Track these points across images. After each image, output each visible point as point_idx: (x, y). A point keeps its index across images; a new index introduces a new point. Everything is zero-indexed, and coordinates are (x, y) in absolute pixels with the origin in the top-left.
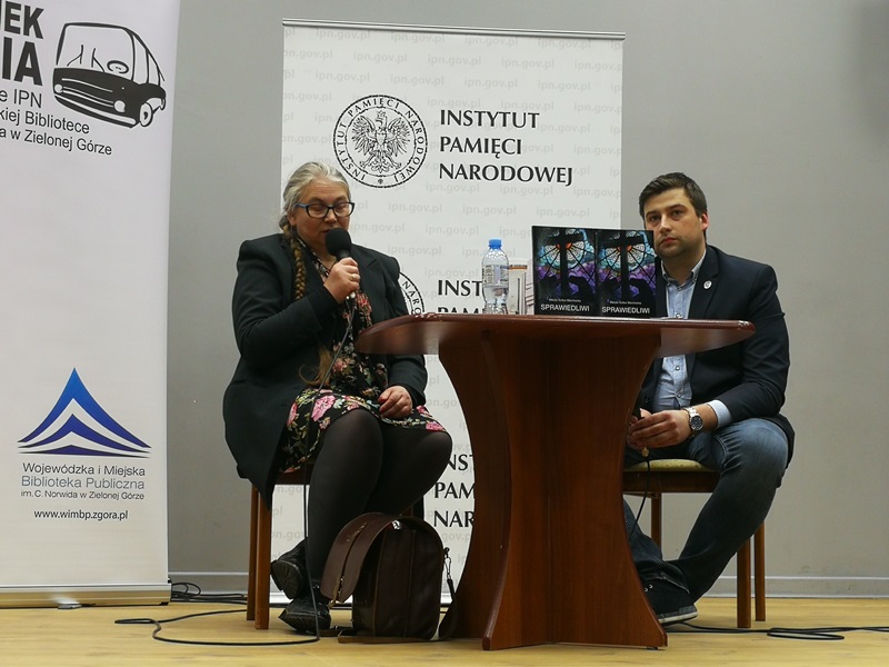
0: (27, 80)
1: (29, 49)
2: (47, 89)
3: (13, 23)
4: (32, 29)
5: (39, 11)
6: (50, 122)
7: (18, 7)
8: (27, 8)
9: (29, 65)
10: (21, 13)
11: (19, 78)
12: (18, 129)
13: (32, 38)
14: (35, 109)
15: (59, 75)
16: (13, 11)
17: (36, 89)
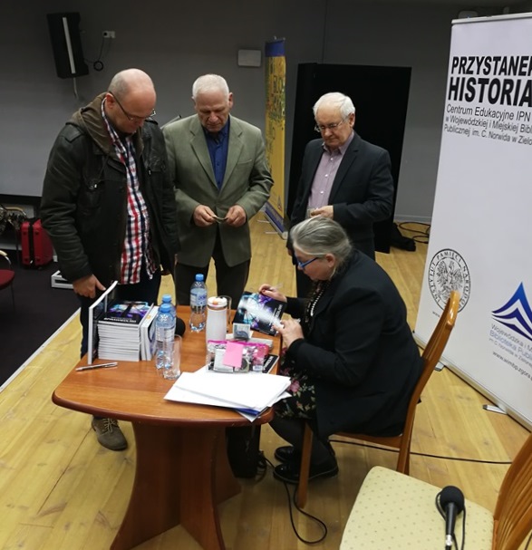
0: (526, 105)
1: (529, 84)
9: (527, 95)
10: (528, 62)
11: (521, 104)
12: (515, 136)
14: (526, 123)
16: (525, 62)
17: (528, 110)
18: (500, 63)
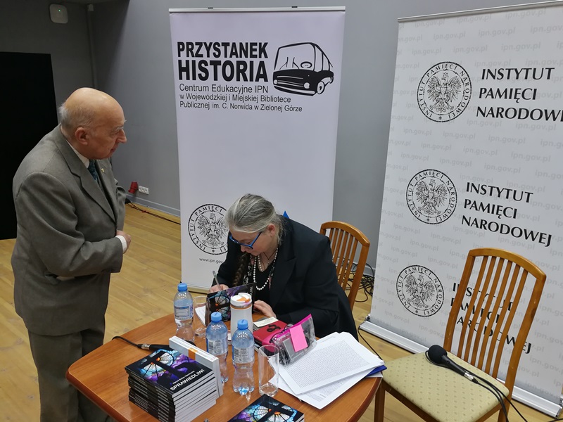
0: (261, 80)
1: (262, 64)
2: (271, 83)
3: (254, 53)
4: (263, 54)
5: (266, 44)
6: (272, 99)
7: (256, 44)
8: (260, 44)
9: (262, 73)
10: (257, 47)
11: (257, 80)
12: (257, 105)
13: (263, 59)
14: (265, 94)
15: (276, 75)
16: (254, 47)
17: (265, 84)
18: (229, 48)
